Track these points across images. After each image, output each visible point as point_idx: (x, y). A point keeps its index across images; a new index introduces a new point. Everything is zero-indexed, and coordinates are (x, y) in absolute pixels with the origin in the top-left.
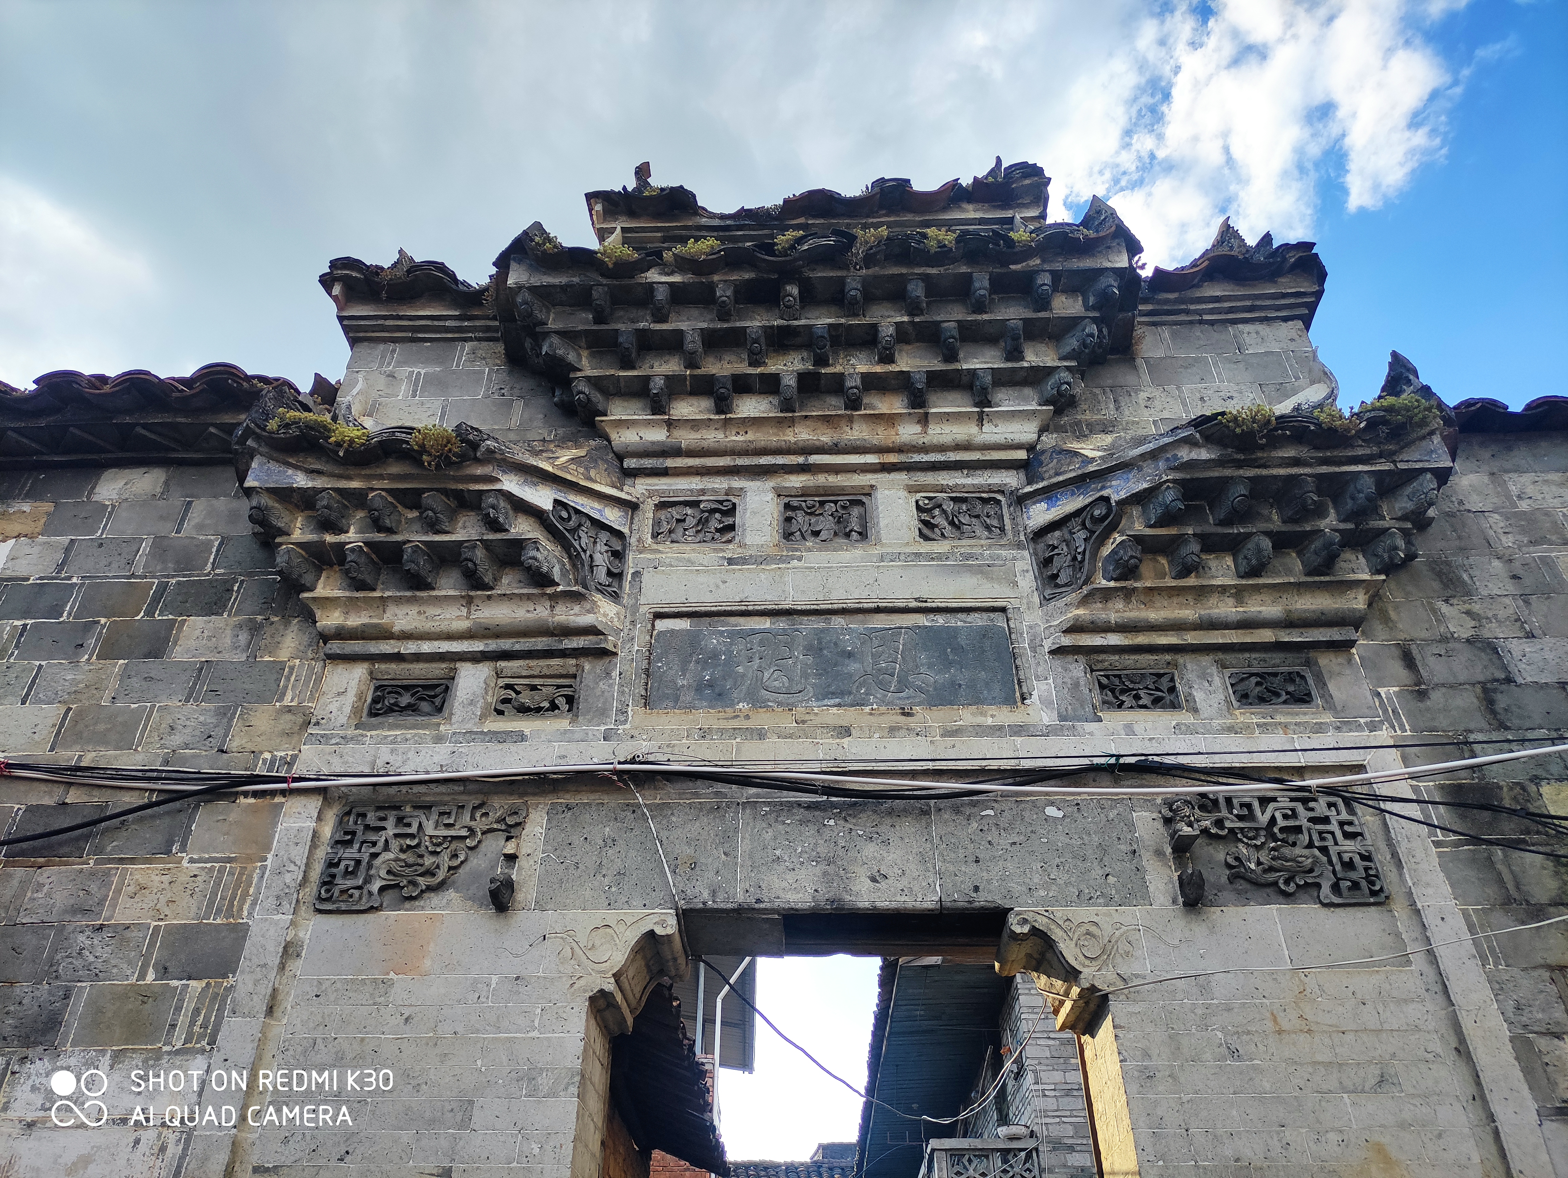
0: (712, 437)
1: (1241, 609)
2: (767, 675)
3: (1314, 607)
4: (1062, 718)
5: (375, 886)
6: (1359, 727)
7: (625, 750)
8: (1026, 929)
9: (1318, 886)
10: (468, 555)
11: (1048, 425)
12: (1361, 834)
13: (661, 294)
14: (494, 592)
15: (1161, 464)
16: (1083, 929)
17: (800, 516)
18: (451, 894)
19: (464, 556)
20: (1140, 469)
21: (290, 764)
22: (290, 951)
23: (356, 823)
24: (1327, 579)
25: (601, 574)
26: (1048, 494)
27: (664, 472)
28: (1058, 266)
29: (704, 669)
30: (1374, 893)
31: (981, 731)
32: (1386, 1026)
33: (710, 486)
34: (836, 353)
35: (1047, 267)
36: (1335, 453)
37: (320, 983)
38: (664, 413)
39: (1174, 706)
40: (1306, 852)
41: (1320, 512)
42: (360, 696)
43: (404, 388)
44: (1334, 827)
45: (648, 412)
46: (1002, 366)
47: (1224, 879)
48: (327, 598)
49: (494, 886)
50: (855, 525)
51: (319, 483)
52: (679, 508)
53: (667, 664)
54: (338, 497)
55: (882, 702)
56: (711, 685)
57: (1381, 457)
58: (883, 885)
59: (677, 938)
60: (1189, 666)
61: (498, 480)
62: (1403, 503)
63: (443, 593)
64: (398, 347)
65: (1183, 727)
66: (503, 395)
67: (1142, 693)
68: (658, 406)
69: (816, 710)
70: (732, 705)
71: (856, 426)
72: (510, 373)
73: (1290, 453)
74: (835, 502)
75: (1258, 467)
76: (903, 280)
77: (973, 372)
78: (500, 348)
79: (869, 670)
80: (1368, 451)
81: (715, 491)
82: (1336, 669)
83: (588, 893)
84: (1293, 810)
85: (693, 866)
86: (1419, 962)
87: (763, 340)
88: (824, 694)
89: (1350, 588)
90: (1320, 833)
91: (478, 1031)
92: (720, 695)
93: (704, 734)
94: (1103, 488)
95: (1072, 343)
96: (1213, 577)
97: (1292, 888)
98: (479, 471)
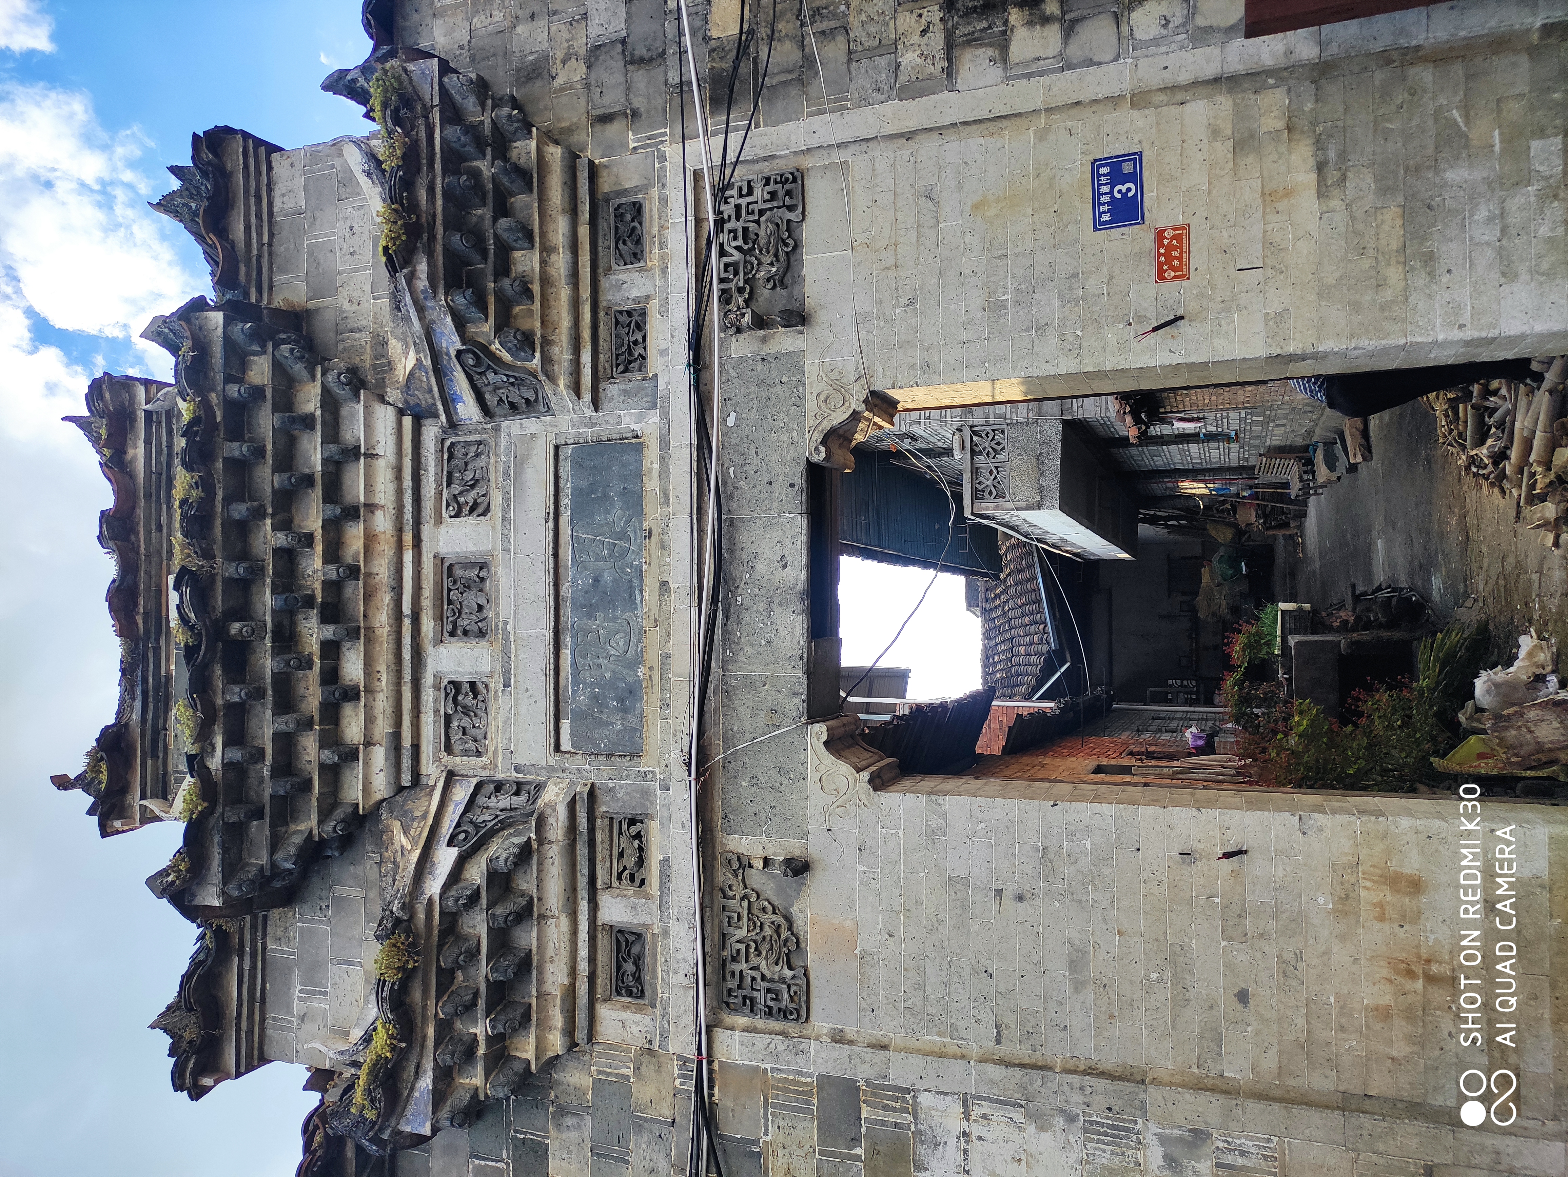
0: (382, 703)
1: (561, 250)
2: (613, 652)
3: (559, 189)
4: (654, 406)
5: (788, 973)
6: (663, 169)
7: (678, 772)
8: (822, 449)
9: (789, 221)
10: (501, 920)
11: (378, 395)
12: (749, 182)
13: (236, 755)
14: (535, 896)
15: (430, 304)
16: (823, 405)
17: (463, 622)
18: (795, 910)
19: (502, 925)
20: (433, 322)
21: (685, 1060)
22: (838, 1038)
23: (736, 997)
24: (535, 176)
25: (519, 801)
26: (449, 401)
27: (416, 748)
28: (219, 377)
29: (607, 707)
30: (795, 180)
31: (664, 473)
32: (892, 188)
33: (431, 705)
34: (300, 588)
35: (220, 387)
36: (424, 156)
37: (863, 1010)
38: (357, 749)
39: (643, 313)
40: (763, 226)
41: (476, 174)
42: (626, 1008)
43: (317, 1004)
44: (743, 202)
45: (355, 764)
46: (319, 434)
47: (784, 292)
48: (537, 1047)
49: (790, 874)
50: (473, 573)
51: (428, 1066)
52: (452, 732)
53: (602, 739)
54: (442, 1046)
55: (639, 554)
56: (622, 700)
57: (427, 117)
58: (789, 559)
59: (829, 723)
60: (610, 298)
61: (430, 899)
62: (470, 104)
63: (534, 942)
64: (270, 1015)
65: (663, 309)
66: (328, 906)
67: (632, 339)
68: (351, 755)
69: (645, 610)
70: (640, 682)
71: (375, 571)
72: (303, 901)
73: (422, 195)
74: (449, 590)
75: (435, 222)
76: (229, 524)
77: (325, 461)
78: (275, 914)
79: (610, 564)
80: (422, 128)
81: (436, 701)
82: (613, 178)
83: (794, 797)
84: (730, 231)
85: (774, 711)
86: (844, 155)
87: (286, 657)
88: (631, 604)
89: (543, 157)
90: (748, 213)
91: (899, 878)
92: (631, 693)
93: (665, 705)
94: (448, 354)
95: (298, 369)
96: (533, 270)
97: (790, 241)
98: (421, 916)
